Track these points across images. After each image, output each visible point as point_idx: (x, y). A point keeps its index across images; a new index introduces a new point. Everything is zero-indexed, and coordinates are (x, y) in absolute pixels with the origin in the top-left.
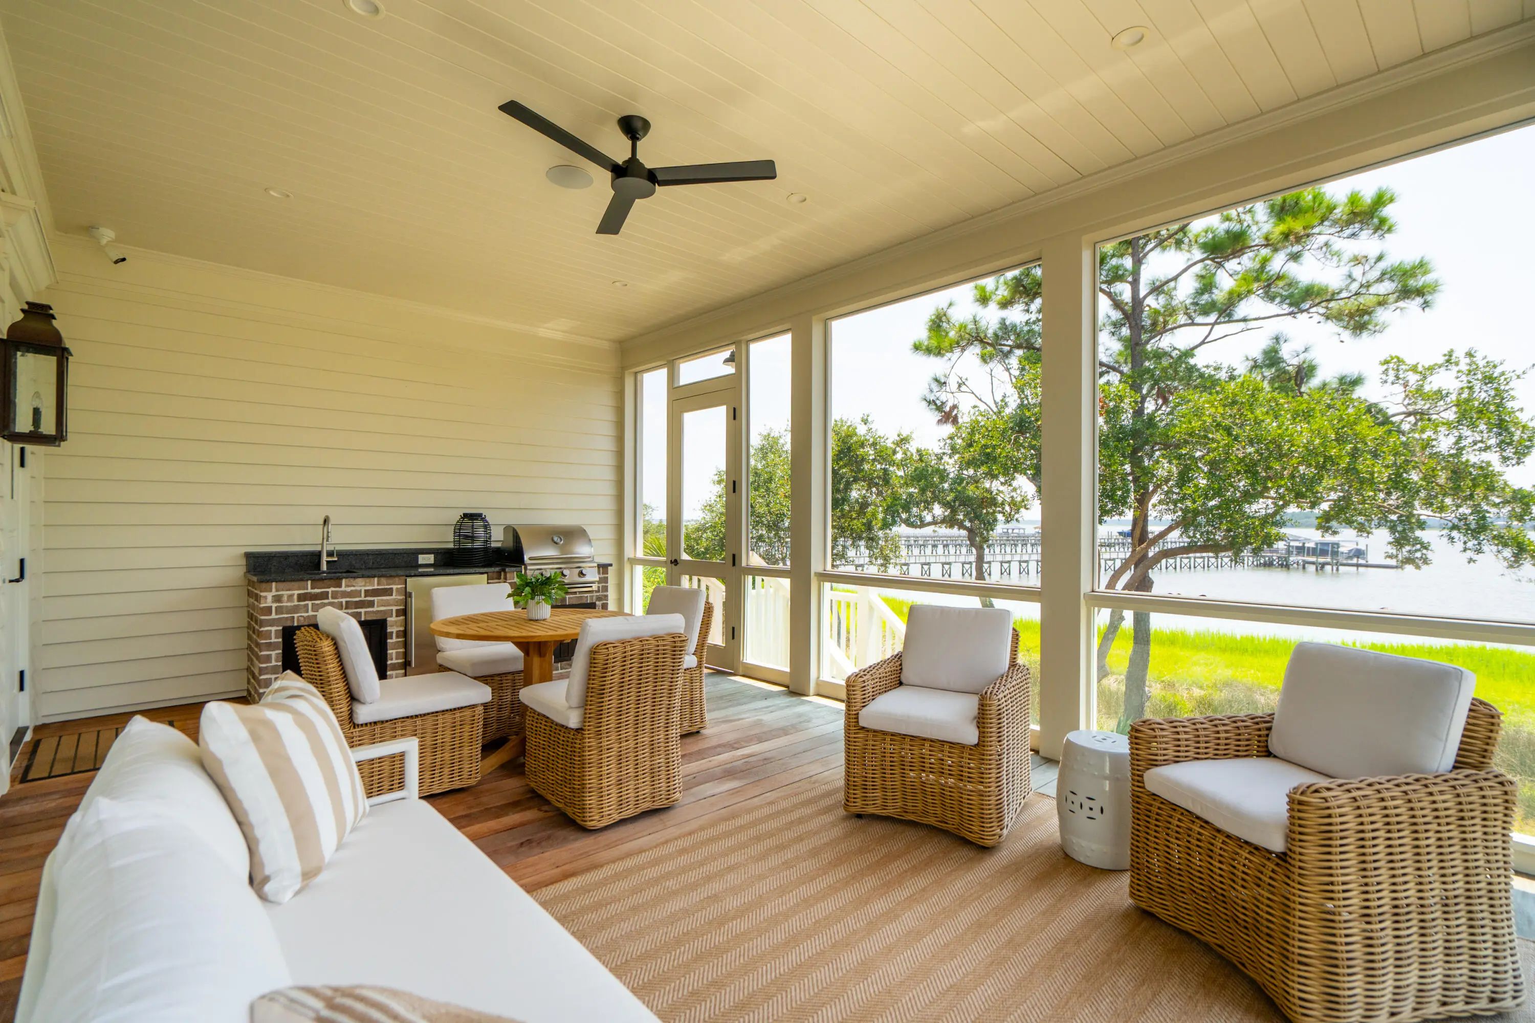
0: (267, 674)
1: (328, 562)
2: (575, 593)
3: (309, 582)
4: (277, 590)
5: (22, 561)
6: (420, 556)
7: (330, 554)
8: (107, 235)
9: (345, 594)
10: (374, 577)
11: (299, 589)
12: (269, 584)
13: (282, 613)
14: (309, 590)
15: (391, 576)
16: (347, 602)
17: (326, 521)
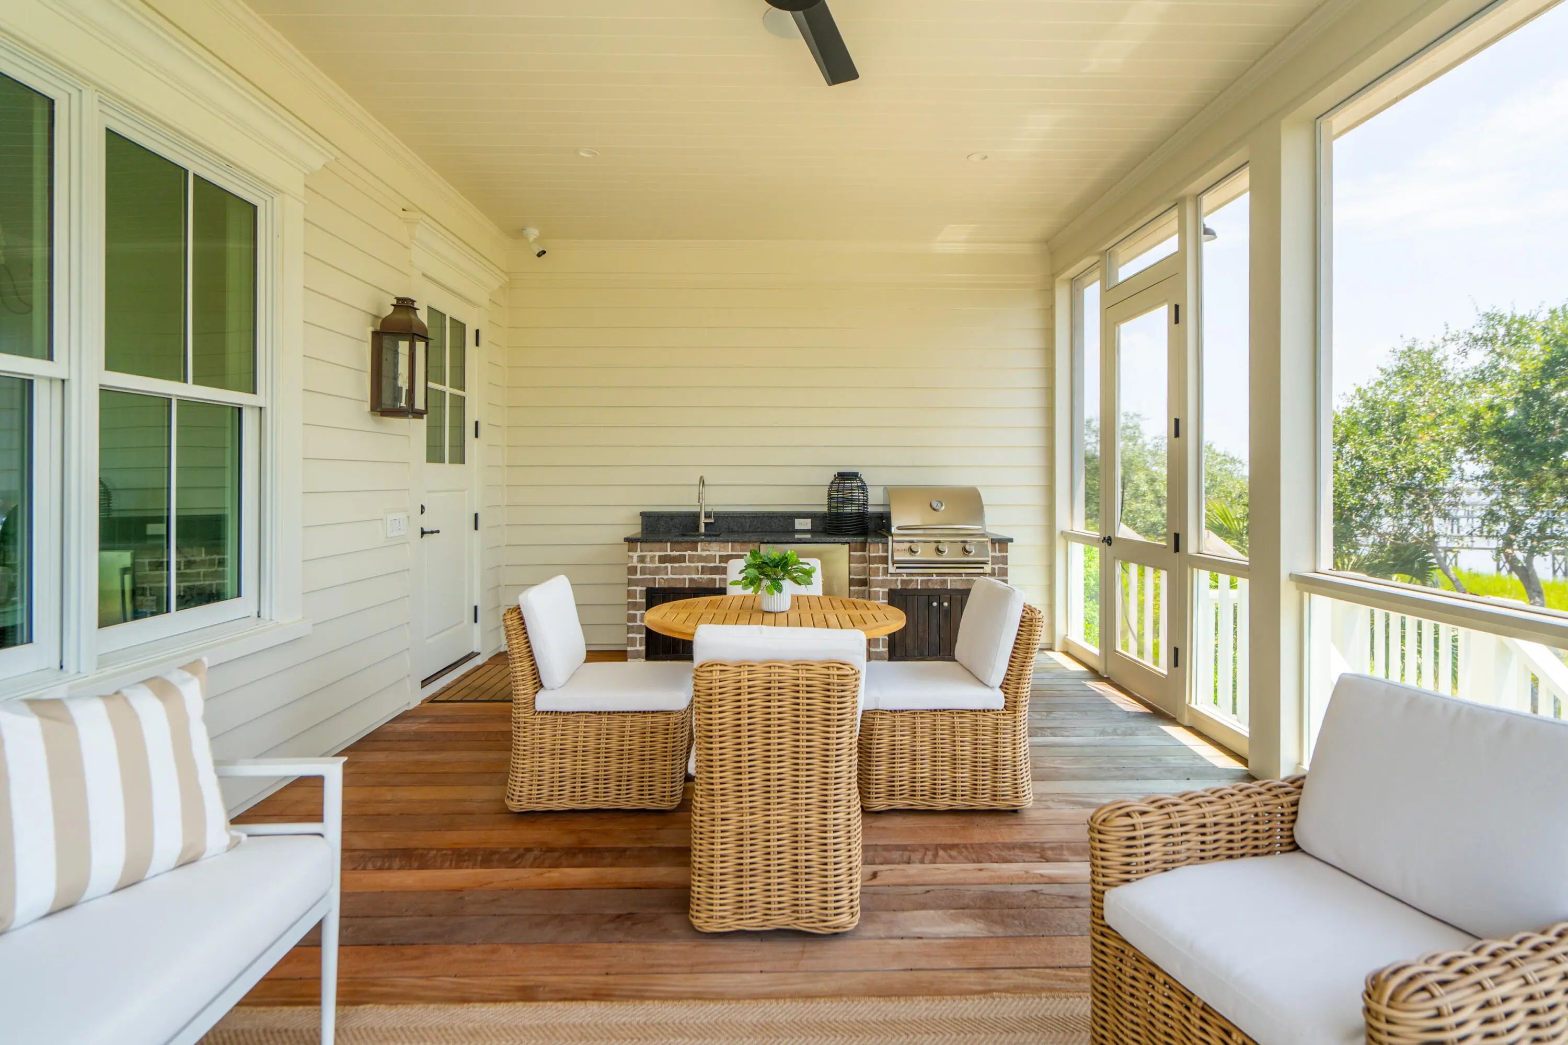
0: (633, 632)
1: (706, 524)
2: (960, 574)
3: (669, 544)
4: (642, 551)
5: (476, 515)
6: (797, 521)
7: (708, 515)
8: (533, 233)
9: (701, 559)
10: (728, 542)
11: (660, 551)
12: (634, 544)
13: (646, 574)
14: (669, 553)
15: (744, 542)
16: (702, 567)
17: (702, 482)
